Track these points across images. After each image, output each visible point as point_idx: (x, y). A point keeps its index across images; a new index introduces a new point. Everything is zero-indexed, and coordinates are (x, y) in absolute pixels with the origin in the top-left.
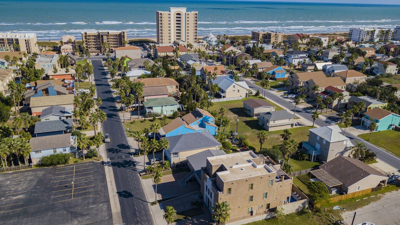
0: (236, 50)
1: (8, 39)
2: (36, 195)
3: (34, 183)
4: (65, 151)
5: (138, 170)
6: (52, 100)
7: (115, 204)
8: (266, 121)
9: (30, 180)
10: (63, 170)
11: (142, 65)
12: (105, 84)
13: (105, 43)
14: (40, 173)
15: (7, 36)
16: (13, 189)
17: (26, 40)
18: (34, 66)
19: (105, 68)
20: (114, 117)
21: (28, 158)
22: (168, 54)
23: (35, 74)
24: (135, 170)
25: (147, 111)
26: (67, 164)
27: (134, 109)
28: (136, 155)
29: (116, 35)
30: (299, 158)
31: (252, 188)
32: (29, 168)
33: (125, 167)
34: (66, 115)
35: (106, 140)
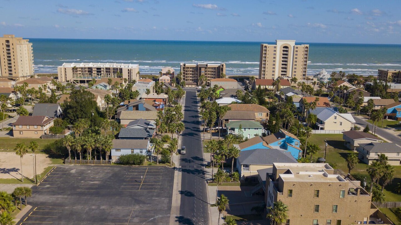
0: (351, 86)
1: (114, 69)
2: (109, 183)
3: (110, 175)
4: (142, 153)
5: (206, 178)
6: (140, 115)
7: (177, 200)
8: (366, 153)
9: (107, 173)
10: (136, 169)
11: (235, 94)
12: (194, 110)
13: (203, 75)
14: (117, 169)
15: (113, 66)
16: (92, 177)
17: (128, 70)
18: (131, 88)
19: (198, 98)
20: (195, 135)
21: (109, 154)
22: (267, 87)
23: (131, 95)
24: (203, 178)
25: (229, 133)
26: (141, 166)
27: (216, 131)
28: (208, 167)
29: (215, 68)
30: (398, 191)
31: (318, 196)
32: (109, 164)
33: (194, 174)
34: (149, 127)
35: (182, 151)
